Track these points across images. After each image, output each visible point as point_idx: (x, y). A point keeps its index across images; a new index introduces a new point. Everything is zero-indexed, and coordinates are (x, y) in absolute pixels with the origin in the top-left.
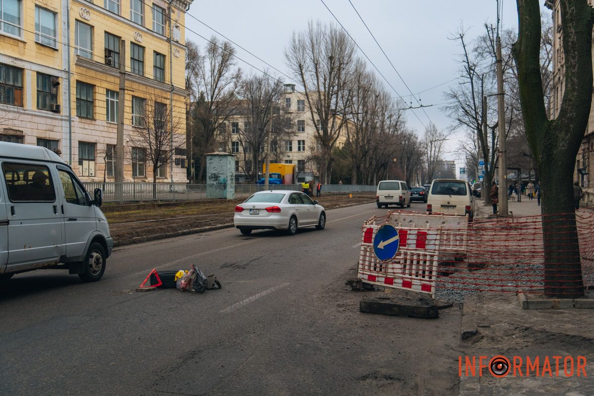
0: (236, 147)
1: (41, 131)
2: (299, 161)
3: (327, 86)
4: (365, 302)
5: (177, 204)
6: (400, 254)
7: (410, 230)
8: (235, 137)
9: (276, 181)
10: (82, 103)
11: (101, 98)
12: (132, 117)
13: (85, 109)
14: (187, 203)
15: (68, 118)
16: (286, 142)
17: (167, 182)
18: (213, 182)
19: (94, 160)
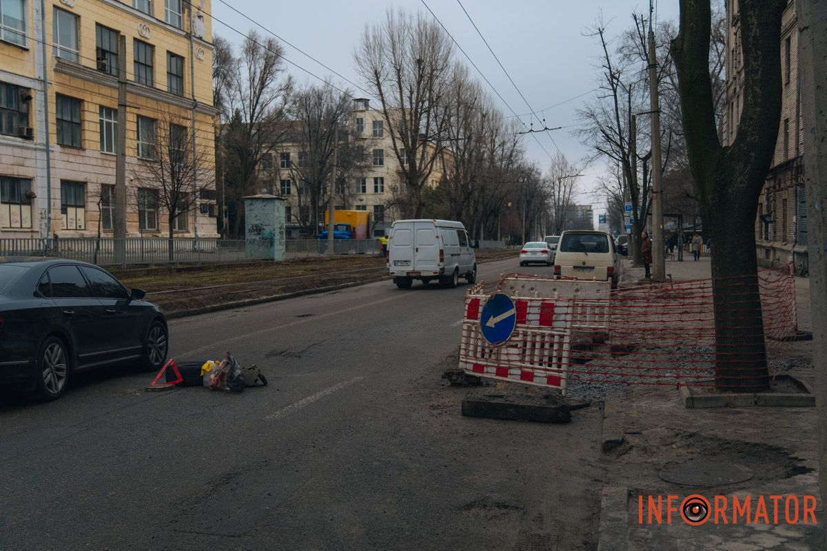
0: (286, 187)
1: (6, 166)
2: (376, 207)
3: (414, 101)
4: (469, 402)
5: (203, 267)
6: (517, 335)
7: (531, 300)
8: (285, 174)
9: (343, 234)
10: (65, 125)
11: (92, 120)
12: (138, 144)
13: (70, 135)
14: (219, 267)
15: (45, 148)
16: (358, 179)
17: (189, 237)
18: (254, 237)
19: (83, 206)
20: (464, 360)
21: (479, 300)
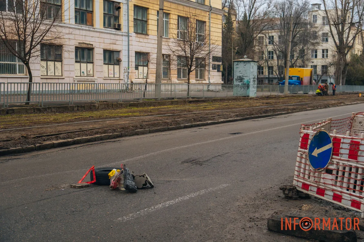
0: (271, 55)
1: (106, 44)
2: (323, 66)
4: (273, 220)
6: (332, 164)
7: (344, 138)
8: (270, 48)
9: (295, 82)
10: (139, 22)
11: (152, 18)
12: (178, 32)
13: (141, 27)
14: (215, 100)
15: (127, 34)
16: (313, 51)
17: (205, 83)
18: (238, 83)
19: (147, 66)
20: (297, 179)
21: (309, 134)
